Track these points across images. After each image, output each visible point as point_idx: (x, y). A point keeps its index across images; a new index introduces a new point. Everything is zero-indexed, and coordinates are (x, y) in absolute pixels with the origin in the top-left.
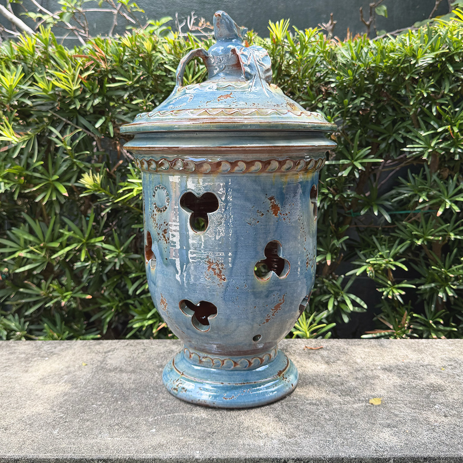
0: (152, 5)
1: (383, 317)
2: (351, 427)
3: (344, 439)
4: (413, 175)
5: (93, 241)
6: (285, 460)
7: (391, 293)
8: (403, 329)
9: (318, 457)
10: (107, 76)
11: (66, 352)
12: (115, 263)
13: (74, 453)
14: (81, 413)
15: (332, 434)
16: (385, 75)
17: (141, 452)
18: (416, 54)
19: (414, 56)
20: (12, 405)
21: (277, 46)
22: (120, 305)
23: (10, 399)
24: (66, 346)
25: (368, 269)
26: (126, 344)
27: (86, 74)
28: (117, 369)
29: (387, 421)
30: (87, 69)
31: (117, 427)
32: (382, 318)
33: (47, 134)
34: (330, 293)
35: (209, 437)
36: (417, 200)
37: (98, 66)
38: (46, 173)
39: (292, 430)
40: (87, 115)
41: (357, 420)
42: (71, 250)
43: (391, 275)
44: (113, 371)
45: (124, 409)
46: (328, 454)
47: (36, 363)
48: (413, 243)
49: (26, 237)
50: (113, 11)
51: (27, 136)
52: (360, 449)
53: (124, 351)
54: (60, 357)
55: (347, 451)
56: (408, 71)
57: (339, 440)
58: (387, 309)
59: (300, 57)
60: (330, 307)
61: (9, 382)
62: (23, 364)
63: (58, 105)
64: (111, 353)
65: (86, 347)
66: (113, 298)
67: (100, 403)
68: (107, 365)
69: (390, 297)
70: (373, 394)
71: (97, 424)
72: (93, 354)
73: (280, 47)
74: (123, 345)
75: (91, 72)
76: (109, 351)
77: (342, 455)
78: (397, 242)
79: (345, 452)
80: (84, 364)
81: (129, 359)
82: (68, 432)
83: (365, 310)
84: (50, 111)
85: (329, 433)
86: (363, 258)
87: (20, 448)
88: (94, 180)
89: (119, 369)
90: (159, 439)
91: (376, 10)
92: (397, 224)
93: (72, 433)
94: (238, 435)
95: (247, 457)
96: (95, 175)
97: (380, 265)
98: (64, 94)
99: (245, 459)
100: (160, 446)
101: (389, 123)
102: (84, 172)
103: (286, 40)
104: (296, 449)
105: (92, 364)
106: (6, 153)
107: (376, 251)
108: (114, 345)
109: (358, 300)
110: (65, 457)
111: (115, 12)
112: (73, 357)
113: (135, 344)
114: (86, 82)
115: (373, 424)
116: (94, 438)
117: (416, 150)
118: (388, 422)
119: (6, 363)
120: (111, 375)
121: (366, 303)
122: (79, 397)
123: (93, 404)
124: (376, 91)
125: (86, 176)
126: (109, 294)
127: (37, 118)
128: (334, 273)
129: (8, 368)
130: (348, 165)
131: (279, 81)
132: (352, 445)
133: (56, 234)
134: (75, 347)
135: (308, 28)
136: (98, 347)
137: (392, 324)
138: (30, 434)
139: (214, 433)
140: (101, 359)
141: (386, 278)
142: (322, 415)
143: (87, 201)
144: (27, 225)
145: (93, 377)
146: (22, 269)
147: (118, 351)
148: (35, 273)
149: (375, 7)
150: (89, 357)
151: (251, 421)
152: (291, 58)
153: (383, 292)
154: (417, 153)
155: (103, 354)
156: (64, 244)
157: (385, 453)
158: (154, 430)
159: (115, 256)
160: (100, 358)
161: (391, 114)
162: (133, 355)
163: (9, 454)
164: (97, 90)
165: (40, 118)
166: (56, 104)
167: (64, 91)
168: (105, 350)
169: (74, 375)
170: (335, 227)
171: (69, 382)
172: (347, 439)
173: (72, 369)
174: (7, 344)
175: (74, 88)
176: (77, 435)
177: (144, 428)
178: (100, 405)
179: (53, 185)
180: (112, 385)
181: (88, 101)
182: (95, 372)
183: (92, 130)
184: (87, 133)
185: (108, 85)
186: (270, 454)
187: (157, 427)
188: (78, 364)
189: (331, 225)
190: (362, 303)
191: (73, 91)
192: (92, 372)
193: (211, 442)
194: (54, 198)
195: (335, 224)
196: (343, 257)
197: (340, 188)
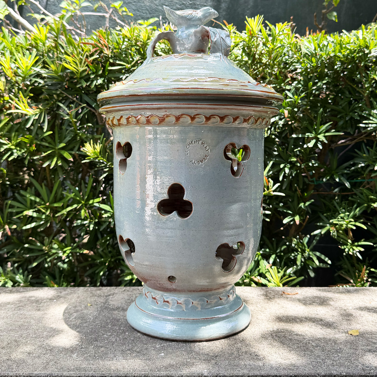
0: (138, 11)
1: (344, 273)
2: (337, 352)
3: (333, 361)
4: (368, 147)
5: (91, 202)
7: (351, 250)
8: (362, 283)
9: (313, 374)
10: (108, 60)
11: (71, 296)
12: (110, 222)
13: (94, 371)
14: (95, 341)
15: (322, 357)
16: (342, 63)
17: (155, 371)
18: (369, 45)
19: (367, 47)
20: (31, 335)
21: (252, 37)
22: (113, 260)
23: (28, 331)
24: (70, 292)
25: (331, 229)
26: (123, 290)
27: (91, 59)
28: (119, 308)
29: (367, 347)
30: (92, 55)
31: (129, 352)
32: (342, 273)
33: (55, 109)
34: (297, 251)
35: (213, 359)
36: (372, 168)
37: (101, 52)
38: (52, 143)
39: (285, 354)
40: (90, 93)
41: (341, 347)
42: (71, 210)
43: (351, 234)
44: (116, 310)
45: (132, 339)
46: (321, 372)
47: (46, 304)
48: (369, 206)
49: (33, 198)
50: (105, 14)
51: (39, 110)
52: (349, 368)
53: (122, 295)
54: (66, 299)
55: (338, 370)
56: (362, 59)
57: (329, 362)
58: (347, 266)
59: (272, 46)
60: (298, 263)
61: (25, 318)
62: (34, 304)
63: (66, 84)
64: (111, 296)
65: (88, 292)
66: (106, 254)
67: (109, 334)
68: (110, 305)
69: (351, 253)
70: (350, 327)
71: (111, 349)
72: (96, 297)
73: (255, 38)
74: (121, 290)
75: (96, 56)
76: (109, 295)
77: (334, 373)
78: (355, 206)
79: (336, 370)
80: (89, 305)
81: (128, 301)
82: (86, 355)
83: (329, 266)
84: (60, 90)
85: (319, 356)
86: (325, 219)
87: (45, 368)
88: (94, 148)
89: (121, 309)
90: (168, 361)
91: (327, 15)
92: (355, 191)
93: (90, 356)
94: (239, 357)
95: (250, 374)
96: (95, 144)
97: (342, 225)
98: (72, 75)
100: (171, 366)
101: (346, 103)
102: (86, 142)
103: (259, 33)
104: (293, 368)
105: (97, 305)
106: (19, 125)
107: (337, 213)
108: (113, 290)
109: (323, 257)
110: (87, 375)
111: (107, 16)
112: (79, 299)
113: (131, 290)
114: (91, 65)
115: (356, 349)
116: (110, 360)
117: (370, 125)
118: (369, 348)
119: (19, 304)
120: (115, 313)
121: (329, 259)
122: (90, 329)
123: (103, 335)
124: (335, 76)
125: (87, 145)
126: (103, 251)
127: (48, 95)
128: (300, 233)
129: (21, 308)
130: (312, 138)
131: (254, 67)
132: (341, 365)
133: (59, 196)
134: (78, 292)
135: (278, 23)
136: (98, 292)
137: (352, 279)
138: (51, 357)
139: (216, 356)
140: (104, 301)
141: (347, 237)
142: (309, 343)
143: (85, 168)
144: (33, 188)
145: (99, 314)
146: (28, 227)
147: (117, 295)
148: (39, 230)
149: (326, 13)
150: (92, 300)
151: (248, 347)
152: (264, 47)
153: (345, 249)
154: (372, 128)
155: (105, 297)
156: (65, 206)
157: (372, 371)
158: (163, 354)
159: (110, 216)
160: (102, 300)
161: (347, 96)
162: (132, 298)
163: (36, 373)
164: (101, 72)
165: (51, 96)
166: (64, 84)
167: (72, 72)
168: (106, 294)
169: (83, 313)
170: (301, 192)
171: (79, 318)
172: (336, 361)
173: (79, 308)
174: (16, 290)
175: (81, 69)
176: (94, 358)
177: (154, 352)
178: (110, 335)
179: (59, 153)
180: (118, 321)
181: (92, 81)
182: (100, 311)
183: (93, 106)
184: (89, 109)
185: (110, 68)
186: (270, 372)
187: (165, 352)
188: (84, 305)
189: (297, 191)
190: (327, 259)
191: (79, 73)
192: (98, 311)
193: (216, 363)
194: (60, 163)
195: (301, 189)
196: (309, 219)
197: (305, 158)
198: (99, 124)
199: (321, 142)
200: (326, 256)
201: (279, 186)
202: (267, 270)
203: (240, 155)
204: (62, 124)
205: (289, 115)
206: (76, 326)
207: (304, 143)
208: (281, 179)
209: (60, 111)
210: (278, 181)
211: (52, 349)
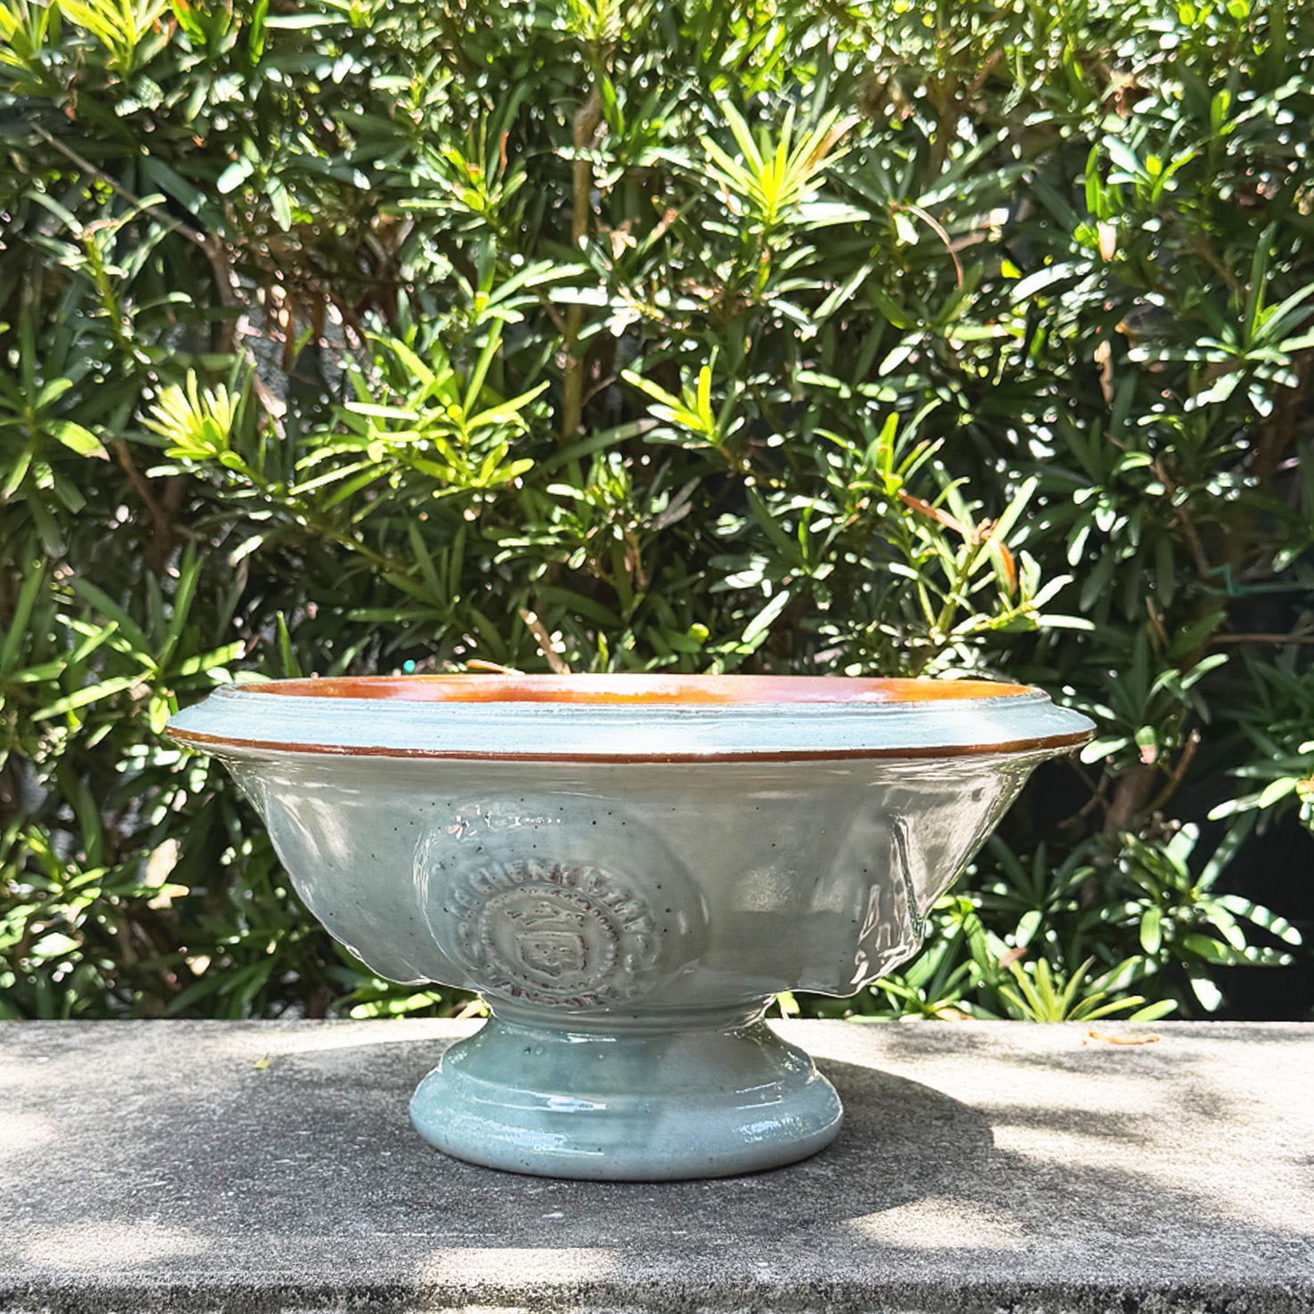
5: (192, 666)
6: (1129, 1297)
11: (118, 1045)
13: (244, 1268)
14: (239, 1178)
24: (109, 1033)
25: (1303, 788)
28: (341, 1080)
31: (400, 1209)
33: (20, 225)
34: (1143, 894)
35: (792, 1230)
44: (329, 1085)
54: (94, 1055)
60: (1150, 941)
63: (69, 102)
67: (305, 1156)
68: (299, 1072)
71: (315, 1201)
82: (201, 1220)
83: (1289, 957)
84: (39, 129)
88: (206, 413)
89: (349, 1082)
93: (219, 1221)
95: (973, 1280)
96: (208, 393)
98: (94, 58)
99: (964, 1289)
102: (165, 385)
109: (1260, 916)
112: (152, 1056)
114: (186, 8)
116: (314, 1234)
120: (325, 1094)
121: (1292, 922)
122: (215, 1143)
123: (277, 1158)
125: (172, 396)
130: (1224, 368)
134: (148, 1034)
139: (807, 1222)
145: (250, 1099)
158: (558, 1215)
164: (229, 42)
166: (61, 101)
167: (96, 44)
169: (176, 1095)
170: (1164, 623)
171: (159, 1110)
173: (157, 1081)
175: (137, 27)
176: (242, 1226)
177: (515, 1209)
178: (309, 1159)
179: (43, 434)
180: (340, 1116)
181: (191, 88)
182: (254, 1089)
183: (194, 209)
184: (177, 224)
185: (273, 22)
186: (1064, 1273)
187: (569, 1207)
188: (179, 1071)
189: (1149, 617)
190: (1278, 926)
191: (130, 47)
192: (243, 1088)
193: (806, 1243)
194: (46, 480)
195: (1165, 611)
196: (1198, 745)
197: (1190, 464)
198: (226, 303)
199: (1267, 384)
200: (1276, 911)
201: (1065, 586)
202: (1002, 977)
203: (885, 442)
204: (51, 303)
205: (1120, 255)
206: (148, 1133)
207: (1185, 392)
208: (1074, 555)
209: (43, 230)
210: (1064, 568)
211: (41, 1202)
